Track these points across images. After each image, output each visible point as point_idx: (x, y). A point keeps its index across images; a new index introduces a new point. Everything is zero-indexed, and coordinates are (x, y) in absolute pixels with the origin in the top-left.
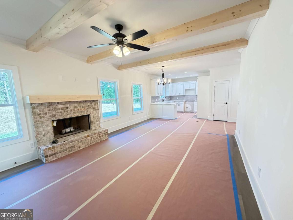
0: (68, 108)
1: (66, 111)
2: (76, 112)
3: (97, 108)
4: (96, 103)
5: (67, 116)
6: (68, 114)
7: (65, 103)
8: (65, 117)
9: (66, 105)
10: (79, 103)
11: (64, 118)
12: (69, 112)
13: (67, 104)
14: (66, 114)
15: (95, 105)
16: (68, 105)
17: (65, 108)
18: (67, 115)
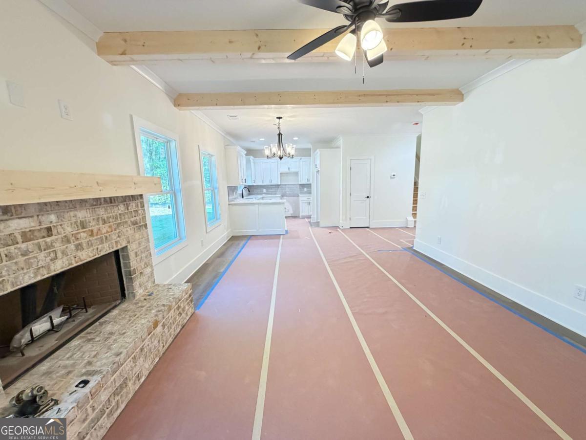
0: (54, 231)
1: (48, 247)
2: (84, 242)
3: (142, 224)
4: (139, 204)
5: (52, 268)
6: (56, 258)
7: (41, 210)
8: (45, 272)
9: (43, 218)
10: (93, 205)
11: (39, 278)
12: (58, 246)
13: (48, 213)
14: (48, 259)
15: (137, 211)
16: (53, 217)
17: (39, 230)
18: (51, 260)
